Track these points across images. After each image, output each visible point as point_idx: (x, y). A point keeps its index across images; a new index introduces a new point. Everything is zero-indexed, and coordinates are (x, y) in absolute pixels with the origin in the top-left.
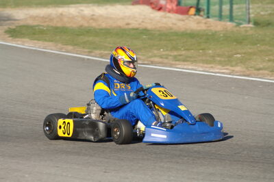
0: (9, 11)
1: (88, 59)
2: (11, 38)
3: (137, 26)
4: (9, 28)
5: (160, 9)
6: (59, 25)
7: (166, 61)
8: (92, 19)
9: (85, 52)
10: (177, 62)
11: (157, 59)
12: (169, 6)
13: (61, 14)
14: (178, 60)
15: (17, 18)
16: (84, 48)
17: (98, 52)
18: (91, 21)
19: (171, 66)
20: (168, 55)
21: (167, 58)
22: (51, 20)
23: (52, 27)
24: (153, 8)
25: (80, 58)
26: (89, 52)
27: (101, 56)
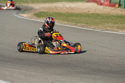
0: (31, 5)
1: (76, 28)
2: (37, 18)
3: (93, 12)
4: (35, 13)
5: (101, 4)
6: (57, 12)
7: (113, 29)
8: (72, 9)
9: (73, 25)
10: (119, 30)
11: (109, 28)
12: (106, 3)
13: (56, 7)
14: (119, 29)
15: (35, 8)
16: (72, 22)
17: (79, 24)
18: (71, 10)
19: (116, 31)
20: (113, 26)
21: (113, 28)
22: (53, 9)
23: (55, 13)
24: (98, 4)
25: (72, 27)
26: (76, 24)
27: (82, 27)
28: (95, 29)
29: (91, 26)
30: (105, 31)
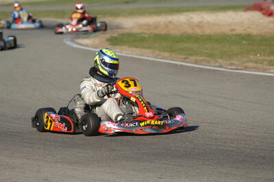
1: (182, 65)
3: (241, 32)
4: (111, 36)
5: (270, 15)
6: (163, 32)
7: (260, 66)
8: (198, 26)
9: (180, 58)
10: (271, 67)
16: (180, 54)
17: (193, 58)
18: (196, 28)
19: (264, 71)
20: (264, 60)
21: (262, 63)
22: (157, 27)
23: (154, 34)
24: (264, 14)
25: (173, 64)
26: (185, 58)
27: (196, 62)
28: (221, 67)
29: (216, 61)
30: (241, 69)
